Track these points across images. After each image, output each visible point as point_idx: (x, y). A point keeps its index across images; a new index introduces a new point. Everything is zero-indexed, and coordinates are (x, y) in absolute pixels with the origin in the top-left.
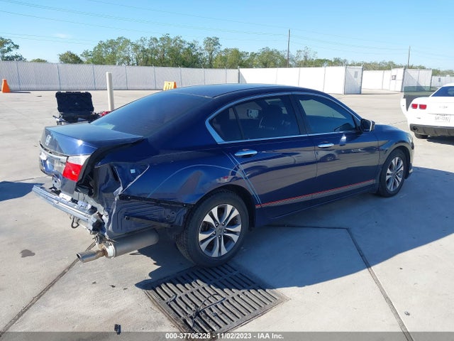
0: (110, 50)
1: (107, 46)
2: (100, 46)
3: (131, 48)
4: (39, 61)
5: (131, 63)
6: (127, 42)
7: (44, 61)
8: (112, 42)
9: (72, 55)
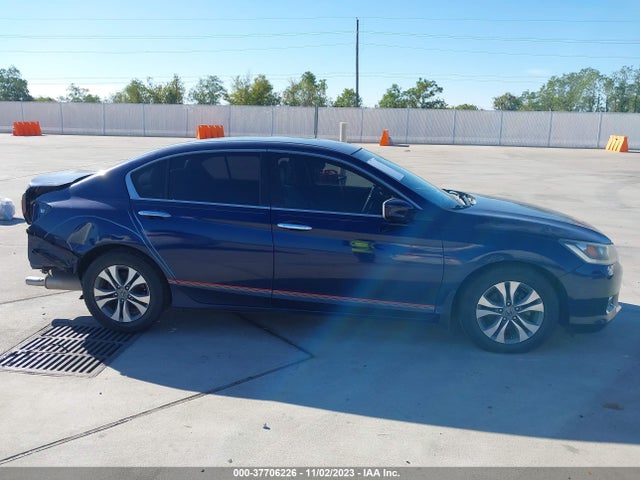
0: (567, 89)
1: (562, 83)
2: (551, 84)
3: (599, 84)
4: (466, 108)
5: (595, 107)
6: (595, 75)
7: (472, 108)
8: (572, 77)
9: (511, 98)
